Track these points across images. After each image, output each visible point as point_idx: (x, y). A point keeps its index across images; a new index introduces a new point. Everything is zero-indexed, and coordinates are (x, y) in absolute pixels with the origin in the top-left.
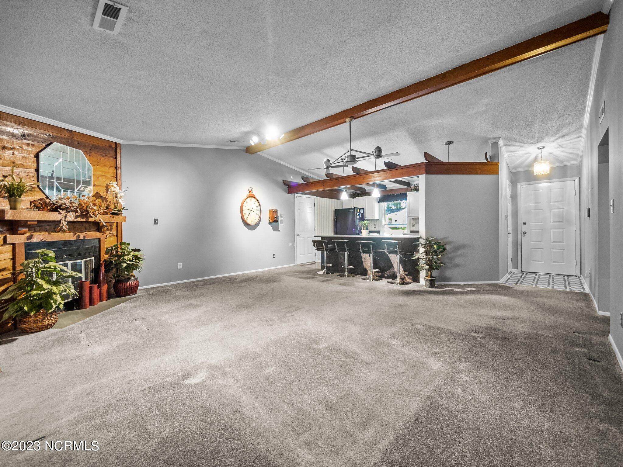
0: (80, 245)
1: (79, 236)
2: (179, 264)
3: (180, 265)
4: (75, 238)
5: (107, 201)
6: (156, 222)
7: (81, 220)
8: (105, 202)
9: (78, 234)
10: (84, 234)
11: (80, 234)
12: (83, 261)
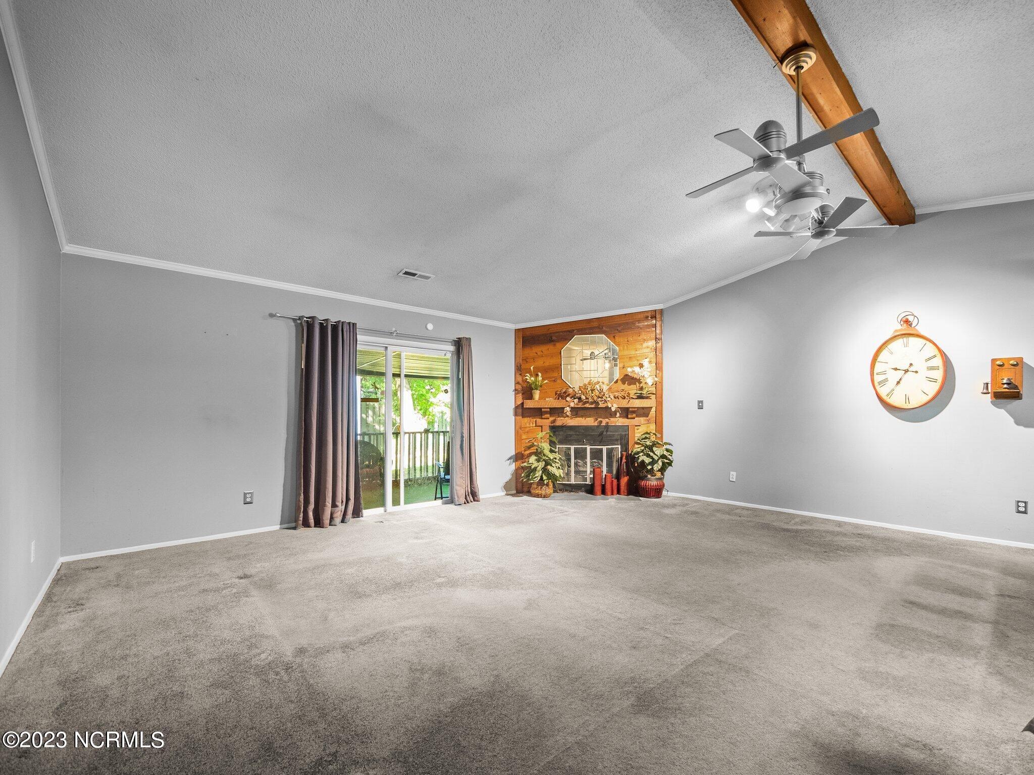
0: (603, 432)
1: (601, 422)
2: (732, 473)
3: (733, 476)
4: (596, 424)
5: (640, 383)
6: (700, 405)
7: (590, 406)
8: (637, 384)
9: (599, 419)
10: (607, 420)
11: (602, 420)
12: (604, 448)
